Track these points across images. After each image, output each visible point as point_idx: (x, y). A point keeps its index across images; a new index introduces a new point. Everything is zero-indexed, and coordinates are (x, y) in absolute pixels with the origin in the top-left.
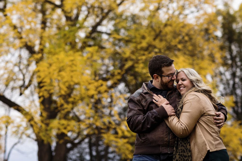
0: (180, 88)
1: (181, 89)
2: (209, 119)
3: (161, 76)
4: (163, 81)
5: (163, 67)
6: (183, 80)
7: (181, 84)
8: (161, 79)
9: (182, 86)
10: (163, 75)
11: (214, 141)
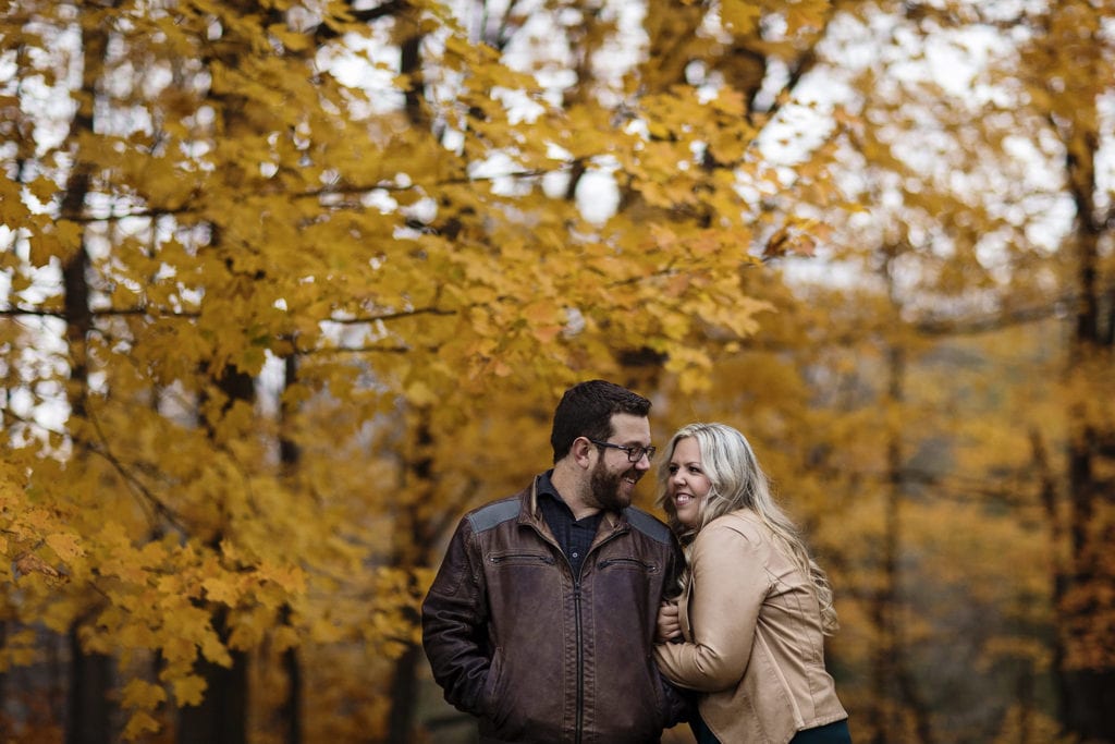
0: (678, 495)
1: (681, 499)
2: (791, 611)
3: (602, 448)
4: (604, 466)
5: (618, 412)
6: (692, 469)
7: (683, 482)
8: (601, 459)
9: (686, 491)
10: (611, 441)
11: (811, 693)
